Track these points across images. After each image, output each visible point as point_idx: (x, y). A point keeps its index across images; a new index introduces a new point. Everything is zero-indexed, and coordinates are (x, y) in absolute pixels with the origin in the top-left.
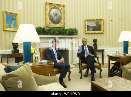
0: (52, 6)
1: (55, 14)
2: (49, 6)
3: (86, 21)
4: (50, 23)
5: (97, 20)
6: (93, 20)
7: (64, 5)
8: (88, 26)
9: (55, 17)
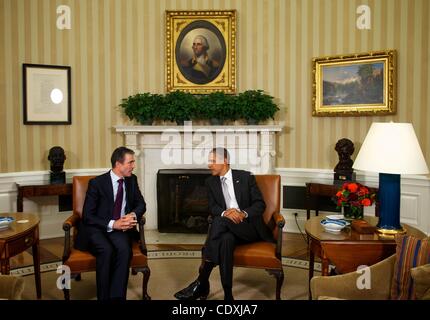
0: (190, 21)
1: (199, 47)
2: (176, 21)
3: (318, 66)
4: (182, 82)
5: (360, 57)
6: (346, 58)
7: (233, 11)
8: (326, 86)
9: (201, 60)
